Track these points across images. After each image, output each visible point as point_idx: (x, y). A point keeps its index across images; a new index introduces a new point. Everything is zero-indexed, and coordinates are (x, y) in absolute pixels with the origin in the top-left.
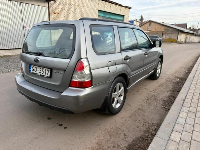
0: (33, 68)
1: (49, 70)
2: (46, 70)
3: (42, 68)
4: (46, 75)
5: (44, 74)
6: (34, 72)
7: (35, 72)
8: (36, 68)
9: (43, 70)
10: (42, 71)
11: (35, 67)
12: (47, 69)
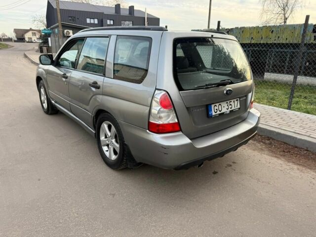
0: (216, 108)
1: (238, 100)
2: (234, 102)
3: (228, 102)
4: (236, 108)
5: (233, 108)
6: (218, 112)
7: (220, 111)
8: (220, 106)
9: (231, 103)
10: (230, 105)
11: (217, 104)
12: (235, 100)
